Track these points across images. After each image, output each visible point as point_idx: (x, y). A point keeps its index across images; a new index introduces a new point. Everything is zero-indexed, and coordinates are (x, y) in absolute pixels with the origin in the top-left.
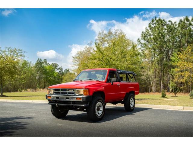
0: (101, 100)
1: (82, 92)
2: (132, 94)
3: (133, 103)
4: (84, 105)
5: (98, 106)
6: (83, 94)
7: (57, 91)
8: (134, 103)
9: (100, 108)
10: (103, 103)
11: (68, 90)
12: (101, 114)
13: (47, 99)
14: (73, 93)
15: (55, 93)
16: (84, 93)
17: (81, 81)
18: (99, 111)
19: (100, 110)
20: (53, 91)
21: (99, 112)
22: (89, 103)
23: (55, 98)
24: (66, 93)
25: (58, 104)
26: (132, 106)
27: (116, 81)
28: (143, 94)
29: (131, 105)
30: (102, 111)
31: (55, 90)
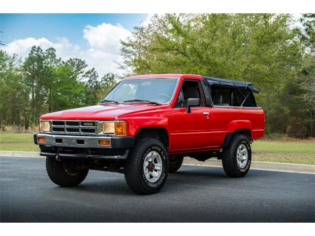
0: (157, 146)
1: (111, 128)
2: (242, 137)
3: (245, 157)
4: (116, 157)
5: (150, 160)
6: (114, 132)
7: (57, 125)
8: (250, 158)
9: (155, 164)
10: (162, 153)
11: (82, 124)
12: (157, 179)
13: (36, 143)
14: (93, 131)
15: (55, 129)
16: (116, 130)
17: (117, 103)
18: (154, 172)
19: (156, 171)
20: (49, 126)
21: (155, 174)
22: (127, 151)
23: (54, 141)
24: (77, 130)
25: (60, 155)
26: (242, 165)
27: (198, 104)
28: (304, 140)
29: (239, 163)
30: (160, 172)
31: (55, 123)
